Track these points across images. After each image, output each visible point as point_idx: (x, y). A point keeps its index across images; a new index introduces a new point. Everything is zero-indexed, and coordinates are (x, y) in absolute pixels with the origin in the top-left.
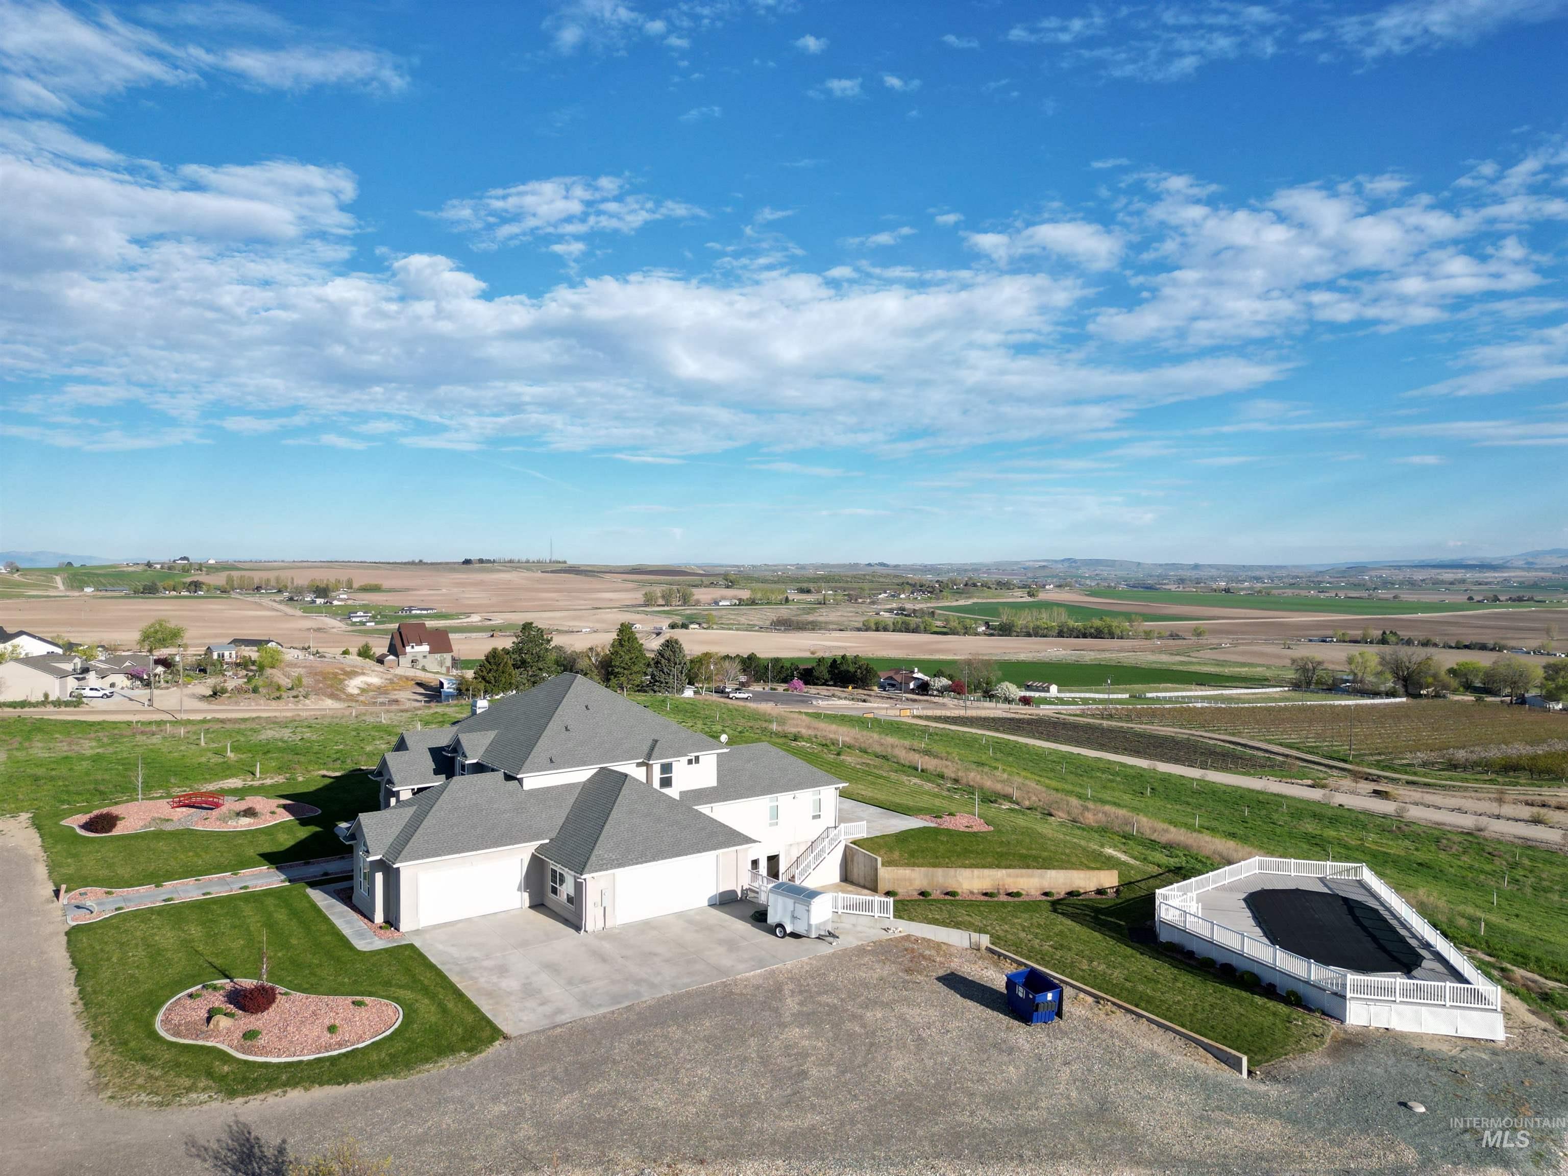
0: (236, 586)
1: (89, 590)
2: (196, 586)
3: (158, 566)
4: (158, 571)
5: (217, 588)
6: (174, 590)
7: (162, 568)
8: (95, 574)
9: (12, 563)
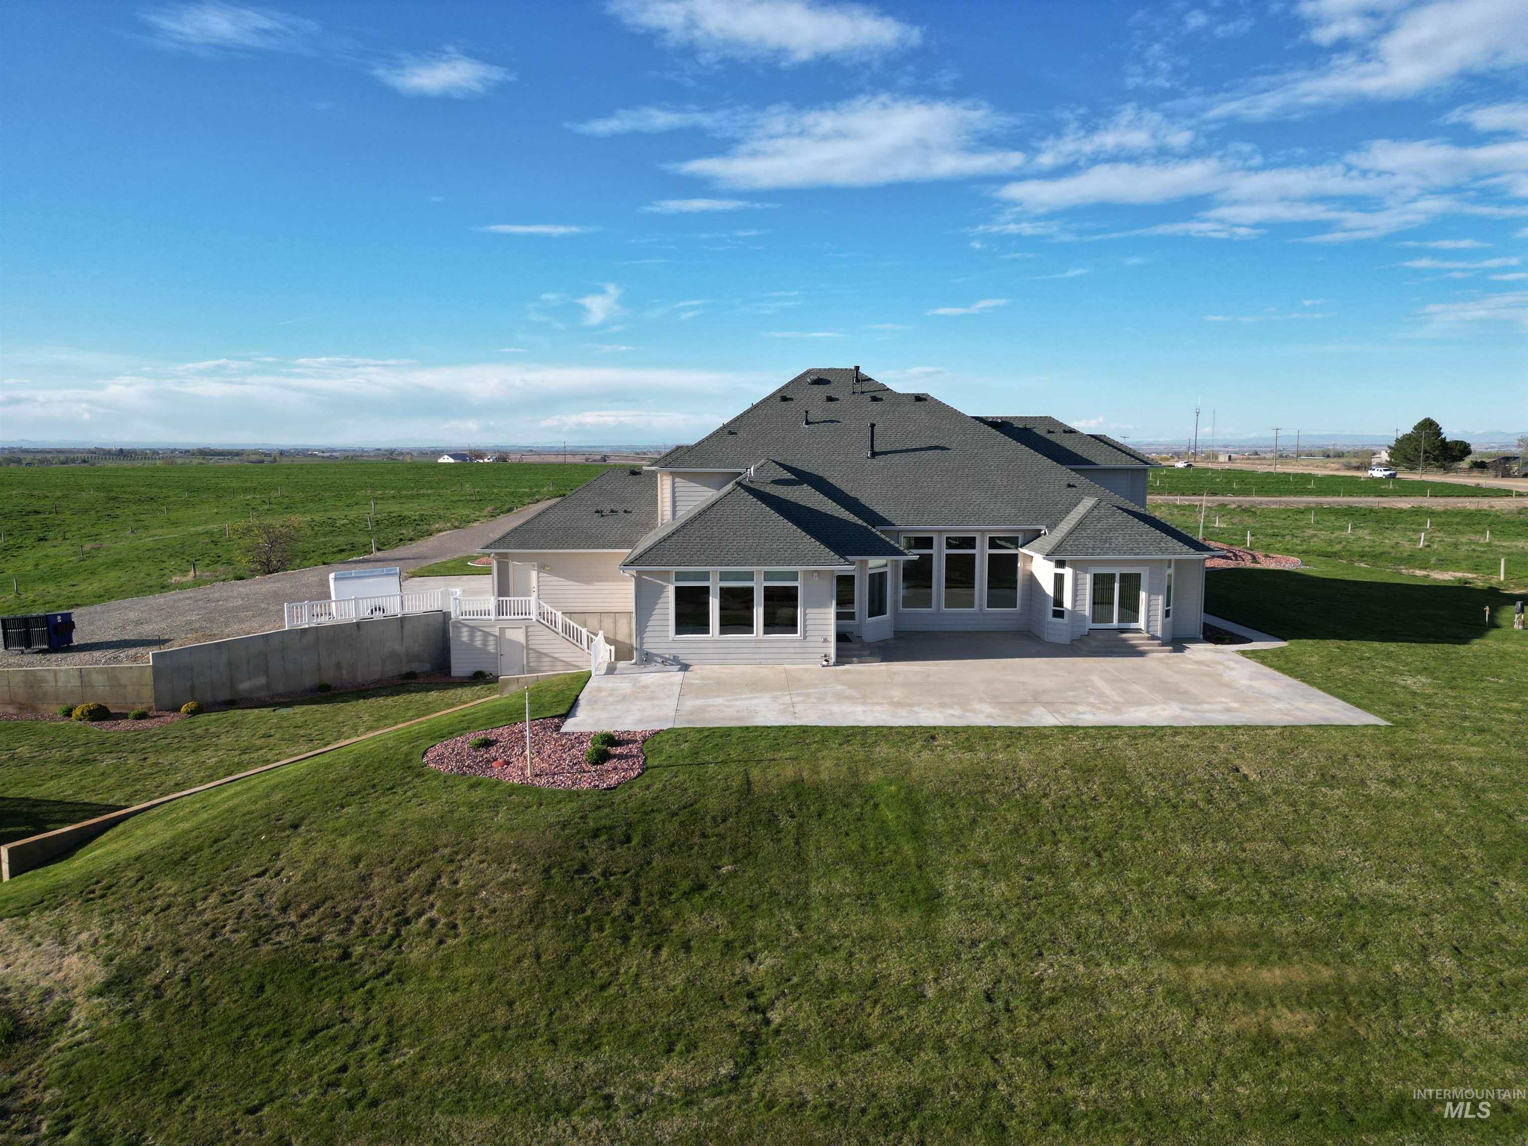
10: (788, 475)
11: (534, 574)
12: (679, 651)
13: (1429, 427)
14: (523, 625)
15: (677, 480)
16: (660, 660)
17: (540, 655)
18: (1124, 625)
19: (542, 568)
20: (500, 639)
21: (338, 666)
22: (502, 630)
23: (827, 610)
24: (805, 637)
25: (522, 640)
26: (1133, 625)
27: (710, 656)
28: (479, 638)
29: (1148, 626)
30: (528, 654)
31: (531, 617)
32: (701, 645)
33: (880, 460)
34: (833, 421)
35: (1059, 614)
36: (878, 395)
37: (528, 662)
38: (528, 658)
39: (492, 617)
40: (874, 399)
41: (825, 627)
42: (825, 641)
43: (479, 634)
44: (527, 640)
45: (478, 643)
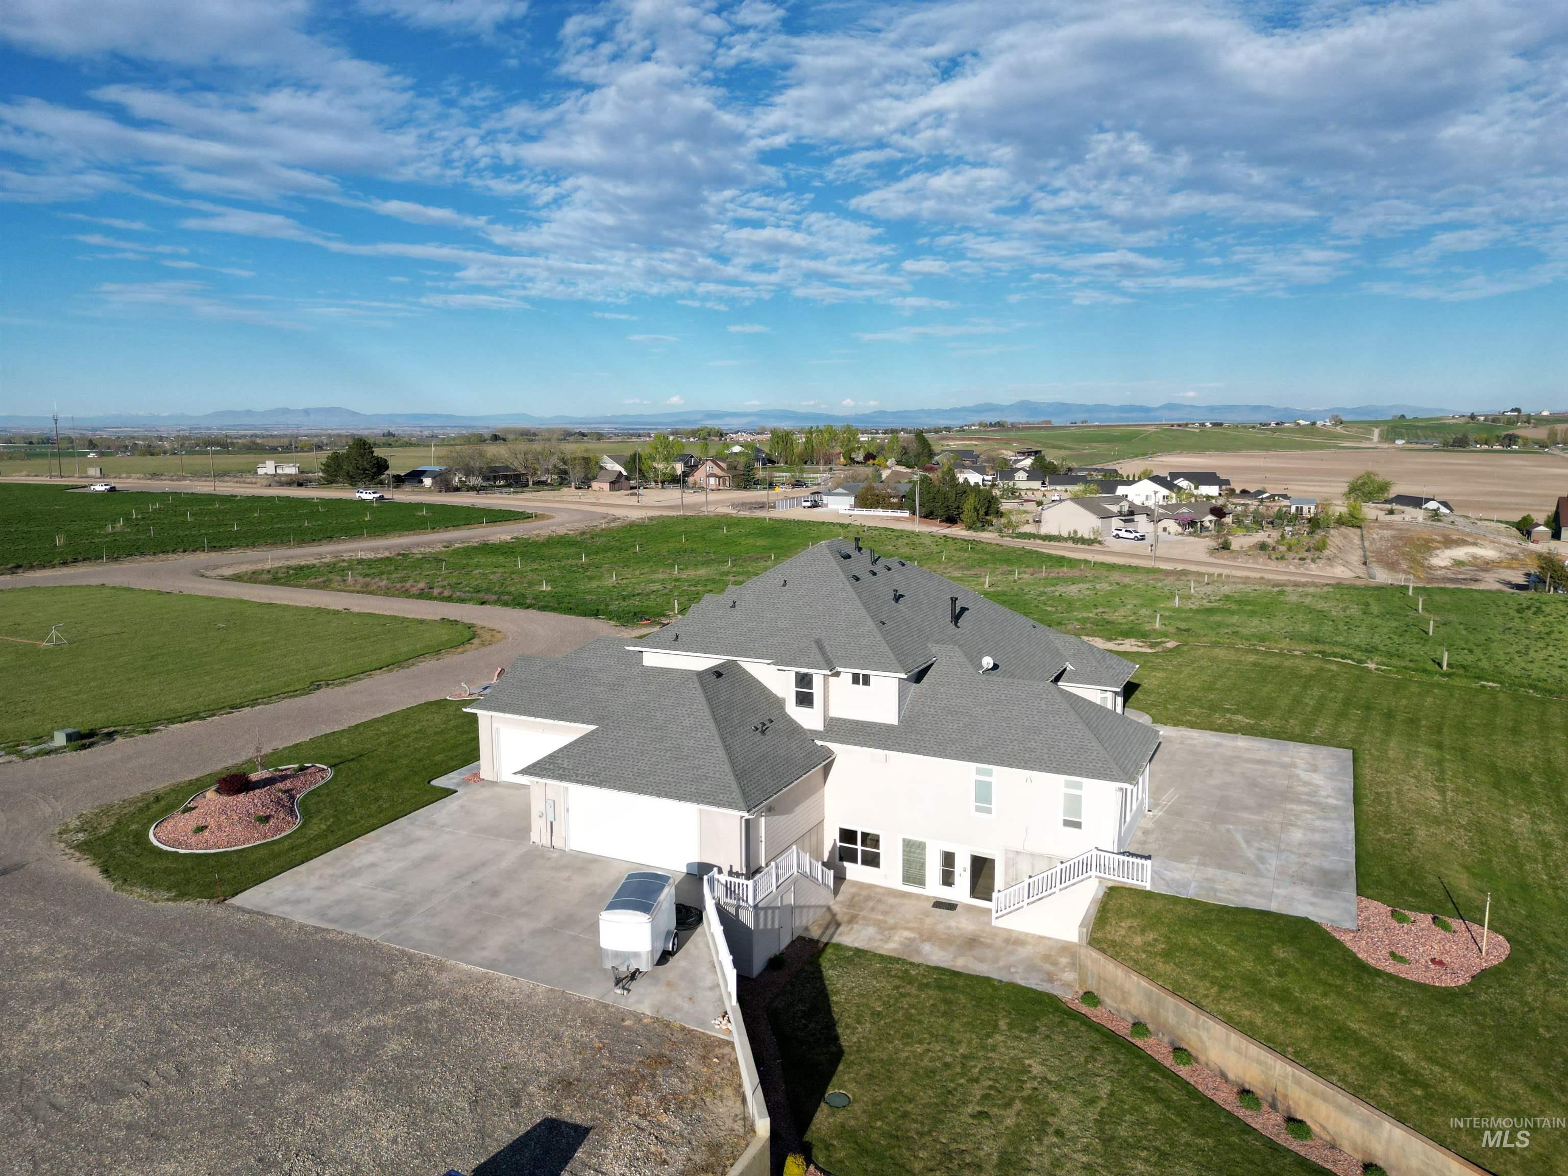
0: (1559, 440)
1: (1399, 442)
2: (1510, 440)
3: (1482, 418)
4: (1481, 424)
5: (1536, 442)
6: (1486, 444)
7: (1486, 420)
8: (1415, 426)
9: (1337, 416)
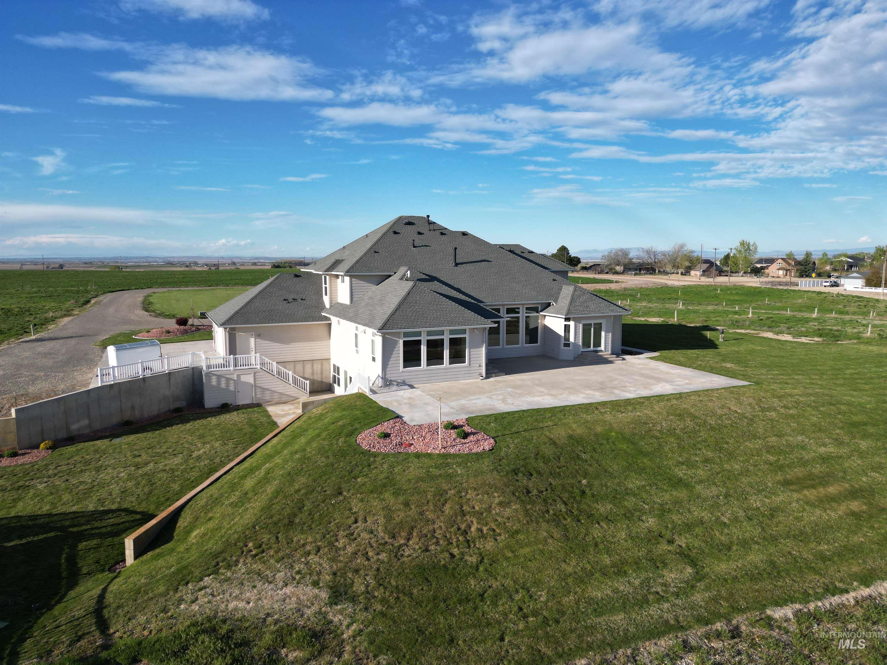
10: (424, 277)
11: (252, 340)
12: (406, 377)
13: (563, 250)
14: (252, 371)
15: (353, 279)
16: (395, 383)
17: (264, 390)
18: (596, 349)
19: (258, 336)
20: (237, 382)
21: (133, 408)
22: (239, 376)
23: (480, 349)
24: (470, 364)
25: (252, 381)
26: (599, 349)
27: (422, 379)
28: (223, 382)
29: (605, 349)
30: (255, 390)
31: (257, 366)
32: (417, 373)
33: (461, 268)
34: (427, 246)
35: (567, 345)
36: (444, 232)
37: (256, 395)
38: (255, 392)
39: (232, 368)
40: (442, 234)
41: (479, 359)
42: (480, 366)
43: (224, 379)
44: (255, 381)
45: (223, 385)
